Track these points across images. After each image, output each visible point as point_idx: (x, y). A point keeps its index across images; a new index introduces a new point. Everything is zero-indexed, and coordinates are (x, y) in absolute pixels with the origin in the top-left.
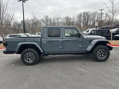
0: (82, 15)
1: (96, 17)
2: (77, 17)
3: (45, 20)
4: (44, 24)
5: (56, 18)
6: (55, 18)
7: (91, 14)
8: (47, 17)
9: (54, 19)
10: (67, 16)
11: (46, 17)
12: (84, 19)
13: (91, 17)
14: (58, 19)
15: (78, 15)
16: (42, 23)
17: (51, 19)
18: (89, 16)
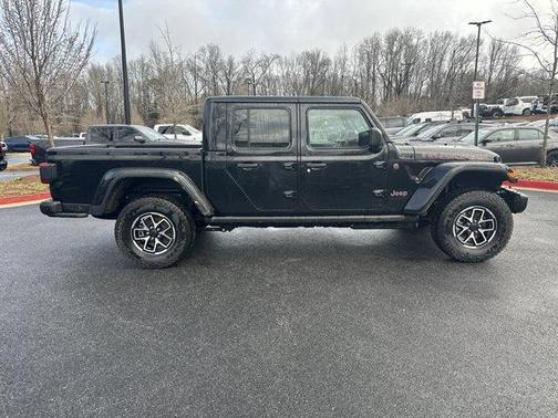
0: (384, 44)
1: (448, 57)
2: (358, 54)
3: (203, 66)
4: (199, 84)
5: (257, 57)
6: (255, 60)
7: (425, 42)
8: (214, 51)
9: (247, 62)
10: (310, 49)
11: (208, 54)
12: (393, 66)
13: (424, 55)
14: (265, 64)
15: (361, 46)
16: (191, 82)
17: (231, 63)
18: (412, 52)
